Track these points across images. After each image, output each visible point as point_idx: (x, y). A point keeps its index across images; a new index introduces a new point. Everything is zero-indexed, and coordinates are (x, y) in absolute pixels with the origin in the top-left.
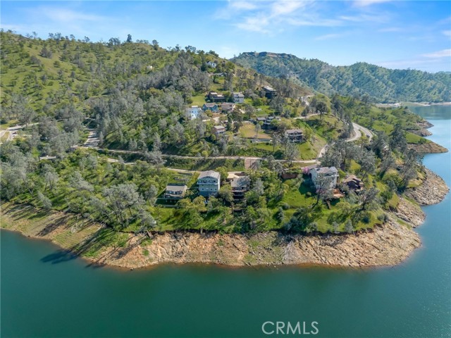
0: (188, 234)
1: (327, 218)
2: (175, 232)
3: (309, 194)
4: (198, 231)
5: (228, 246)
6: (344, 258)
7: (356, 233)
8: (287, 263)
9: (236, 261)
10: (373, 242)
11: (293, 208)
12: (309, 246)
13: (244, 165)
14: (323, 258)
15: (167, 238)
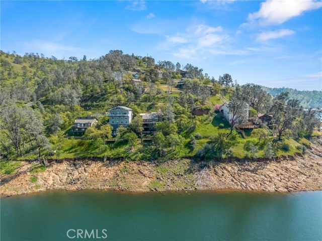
0: (90, 162)
1: (243, 145)
2: (75, 160)
3: (222, 125)
4: (101, 159)
5: (133, 172)
6: (268, 183)
7: (277, 159)
8: (201, 188)
9: (140, 187)
10: (297, 168)
11: (206, 137)
12: (225, 171)
14: (243, 183)
15: (64, 166)
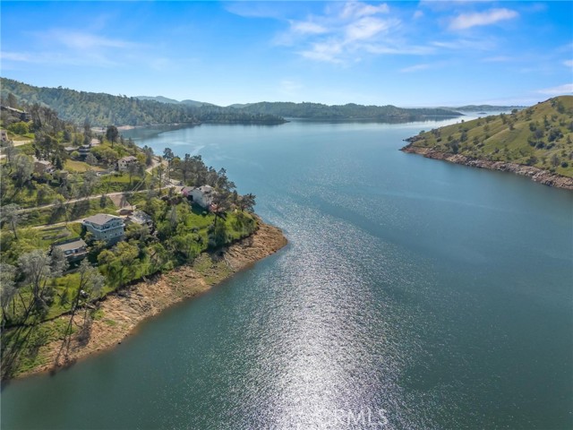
0: (132, 287)
1: (231, 228)
2: (116, 291)
3: (205, 212)
4: (141, 280)
5: (183, 279)
9: (203, 287)
11: (202, 228)
12: (236, 252)
13: (112, 203)
15: (114, 301)
